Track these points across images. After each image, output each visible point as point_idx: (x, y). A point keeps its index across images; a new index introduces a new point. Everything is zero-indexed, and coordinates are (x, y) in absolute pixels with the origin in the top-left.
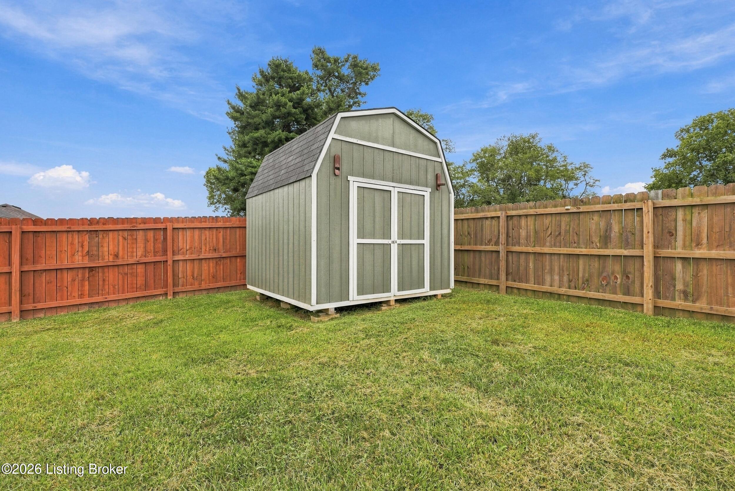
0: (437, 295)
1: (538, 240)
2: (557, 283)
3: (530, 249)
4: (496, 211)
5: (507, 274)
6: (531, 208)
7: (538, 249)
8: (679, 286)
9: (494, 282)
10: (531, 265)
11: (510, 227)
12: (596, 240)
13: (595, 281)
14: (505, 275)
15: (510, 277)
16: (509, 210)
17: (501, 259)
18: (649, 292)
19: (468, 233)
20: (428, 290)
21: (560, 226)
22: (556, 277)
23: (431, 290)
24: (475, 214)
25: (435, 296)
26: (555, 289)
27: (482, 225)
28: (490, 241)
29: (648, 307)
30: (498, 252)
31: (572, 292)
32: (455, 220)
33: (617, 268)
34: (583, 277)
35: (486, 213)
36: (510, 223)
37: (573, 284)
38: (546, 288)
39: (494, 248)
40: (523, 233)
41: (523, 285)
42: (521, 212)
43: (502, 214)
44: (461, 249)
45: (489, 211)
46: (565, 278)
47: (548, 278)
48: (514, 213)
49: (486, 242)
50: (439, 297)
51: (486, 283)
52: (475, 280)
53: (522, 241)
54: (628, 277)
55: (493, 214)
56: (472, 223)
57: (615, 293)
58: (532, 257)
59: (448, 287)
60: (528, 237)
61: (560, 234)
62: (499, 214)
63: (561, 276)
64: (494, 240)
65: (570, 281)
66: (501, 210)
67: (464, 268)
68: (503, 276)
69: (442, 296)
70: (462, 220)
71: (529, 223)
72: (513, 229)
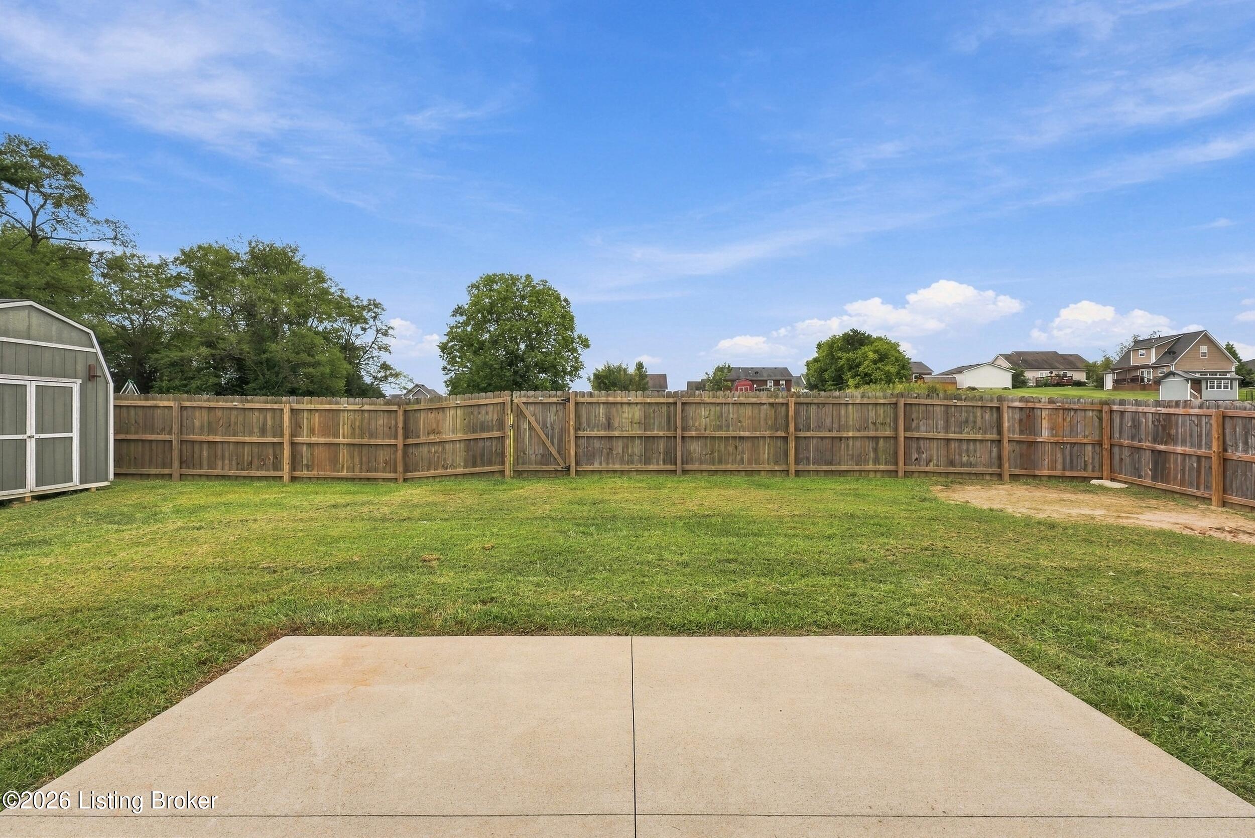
0: (90, 488)
1: (212, 430)
2: (227, 467)
3: (203, 438)
4: (169, 400)
5: (181, 463)
6: (205, 401)
7: (211, 438)
8: (305, 462)
9: (166, 471)
10: (205, 453)
11: (185, 418)
12: (256, 430)
13: (256, 462)
14: (179, 463)
15: (184, 466)
16: (184, 401)
17: (173, 448)
18: (286, 467)
19: (136, 422)
20: (78, 483)
21: (230, 418)
22: (227, 462)
23: (81, 483)
24: (144, 402)
25: (87, 490)
26: (227, 472)
27: (153, 414)
28: (163, 430)
29: (286, 478)
30: (171, 441)
31: (238, 473)
32: (114, 406)
33: (271, 451)
34: (247, 459)
35: (158, 402)
36: (185, 413)
37: (239, 466)
38: (218, 471)
39: (167, 437)
40: (197, 423)
41: (197, 471)
42: (195, 404)
43: (175, 404)
44: (126, 438)
45: (161, 400)
46: (234, 463)
47: (220, 463)
48: (187, 404)
49: (158, 431)
50: (93, 490)
51: (157, 473)
52: (144, 471)
53: (196, 431)
54: (277, 458)
55: (166, 403)
56: (140, 412)
57: (269, 470)
58: (205, 447)
59: (107, 480)
60: (202, 427)
61: (230, 425)
62: (171, 404)
63: (231, 460)
64: (168, 429)
65: (238, 464)
66: (174, 400)
67: (130, 460)
68: (176, 464)
69: (98, 489)
70: (128, 407)
71: (203, 415)
72: (187, 419)
